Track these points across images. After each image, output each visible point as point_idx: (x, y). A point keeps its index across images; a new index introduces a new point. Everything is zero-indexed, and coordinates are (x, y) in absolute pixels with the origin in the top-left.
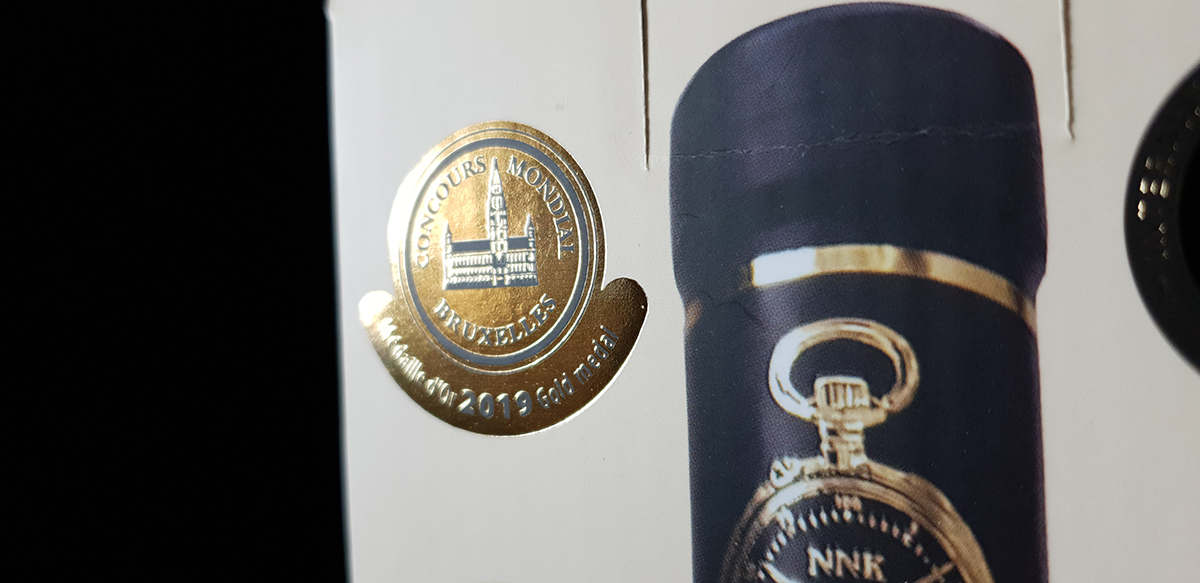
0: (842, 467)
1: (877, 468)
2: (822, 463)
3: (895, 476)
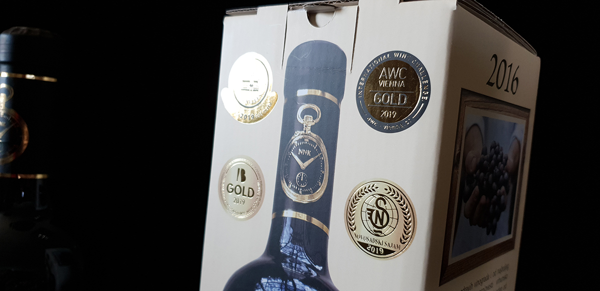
0: (306, 133)
1: (312, 133)
2: (303, 132)
3: (314, 135)
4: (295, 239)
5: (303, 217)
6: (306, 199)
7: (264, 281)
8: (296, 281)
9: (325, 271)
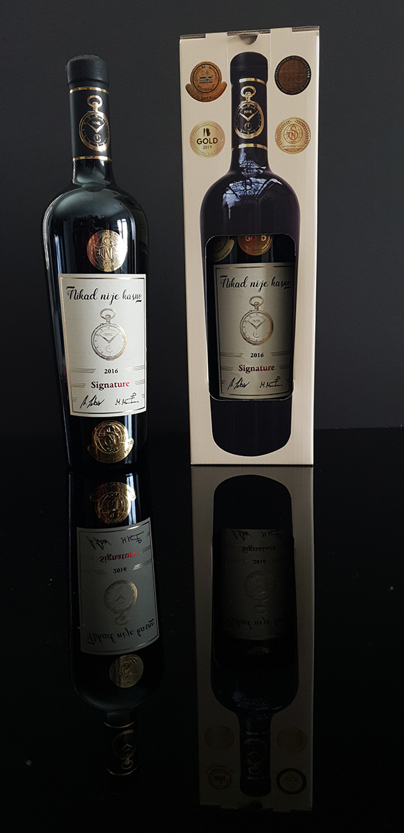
4: (247, 158)
5: (252, 145)
6: (252, 136)
7: (231, 185)
8: (251, 178)
9: (268, 168)
